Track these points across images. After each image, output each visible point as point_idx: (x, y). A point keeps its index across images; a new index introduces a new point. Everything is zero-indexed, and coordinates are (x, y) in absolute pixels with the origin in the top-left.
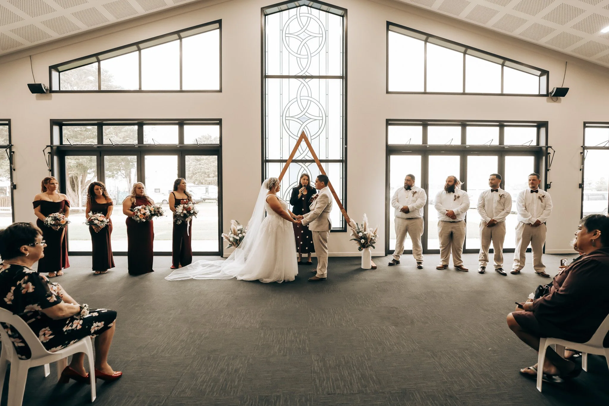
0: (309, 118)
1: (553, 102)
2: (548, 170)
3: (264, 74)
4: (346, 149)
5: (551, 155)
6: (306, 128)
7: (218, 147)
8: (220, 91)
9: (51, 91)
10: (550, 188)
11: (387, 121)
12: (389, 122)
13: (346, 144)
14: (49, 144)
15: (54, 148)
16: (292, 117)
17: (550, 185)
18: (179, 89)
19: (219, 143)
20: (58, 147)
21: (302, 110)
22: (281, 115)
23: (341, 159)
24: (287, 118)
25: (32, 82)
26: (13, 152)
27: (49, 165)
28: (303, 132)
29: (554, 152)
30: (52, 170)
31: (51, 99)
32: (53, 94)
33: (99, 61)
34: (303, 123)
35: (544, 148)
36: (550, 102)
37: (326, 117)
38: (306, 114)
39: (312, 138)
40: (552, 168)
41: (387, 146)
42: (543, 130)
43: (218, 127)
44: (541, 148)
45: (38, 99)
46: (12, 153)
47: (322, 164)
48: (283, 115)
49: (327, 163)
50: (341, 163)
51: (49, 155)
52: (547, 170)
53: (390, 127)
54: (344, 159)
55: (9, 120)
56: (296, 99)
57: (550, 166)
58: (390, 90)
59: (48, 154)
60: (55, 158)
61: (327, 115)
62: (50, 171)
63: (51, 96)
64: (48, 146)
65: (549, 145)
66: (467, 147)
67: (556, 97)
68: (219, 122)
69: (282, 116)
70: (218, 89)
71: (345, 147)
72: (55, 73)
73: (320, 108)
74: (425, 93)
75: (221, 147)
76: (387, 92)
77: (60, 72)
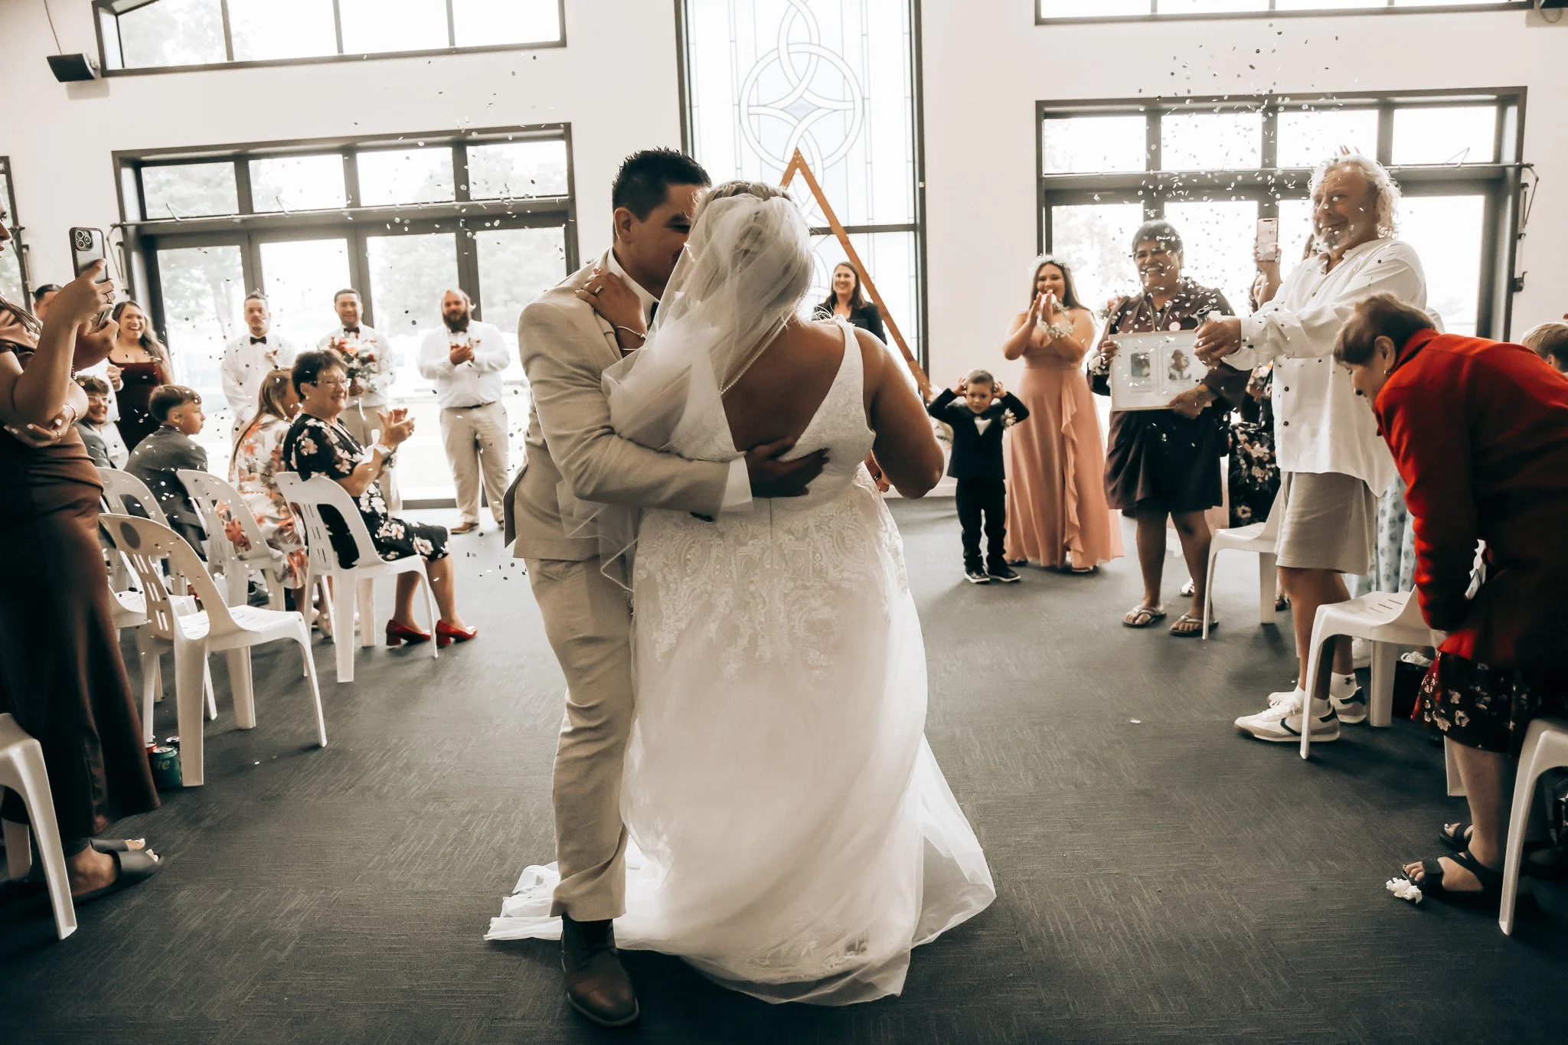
0: (813, 108)
1: (1545, 26)
2: (1520, 237)
4: (923, 191)
5: (1529, 190)
6: (806, 134)
7: (562, 203)
8: (563, 43)
9: (106, 73)
10: (1520, 289)
11: (1040, 105)
12: (1045, 111)
13: (922, 178)
14: (117, 221)
15: (131, 230)
16: (765, 106)
17: (1521, 280)
18: (446, 46)
19: (566, 192)
20: (138, 227)
21: (795, 82)
22: (737, 102)
23: (912, 221)
24: (752, 110)
25: (56, 53)
26: (27, 247)
27: (123, 276)
28: (797, 152)
29: (1537, 180)
30: (130, 291)
31: (105, 92)
32: (111, 80)
34: (800, 122)
35: (1511, 171)
36: (1539, 25)
37: (863, 99)
38: (807, 95)
39: (827, 163)
40: (1529, 229)
41: (1040, 179)
42: (1512, 112)
43: (562, 144)
44: (1504, 168)
45: (72, 95)
46: (24, 251)
47: (853, 238)
48: (739, 102)
49: (871, 234)
50: (912, 233)
51: (119, 251)
52: (1516, 236)
53: (1048, 123)
54: (918, 221)
55: (6, 160)
56: (775, 54)
57: (1525, 222)
58: (1044, 15)
59: (119, 247)
60: (135, 258)
61: (866, 96)
62: (127, 292)
63: (107, 83)
64: (115, 226)
65: (1525, 161)
66: (1278, 174)
67: (1556, 10)
68: (565, 132)
69: (739, 105)
70: (557, 38)
71: (921, 185)
72: (107, 19)
73: (845, 77)
74: (1153, 18)
75: (572, 200)
76: (1039, 21)
77: (117, 15)
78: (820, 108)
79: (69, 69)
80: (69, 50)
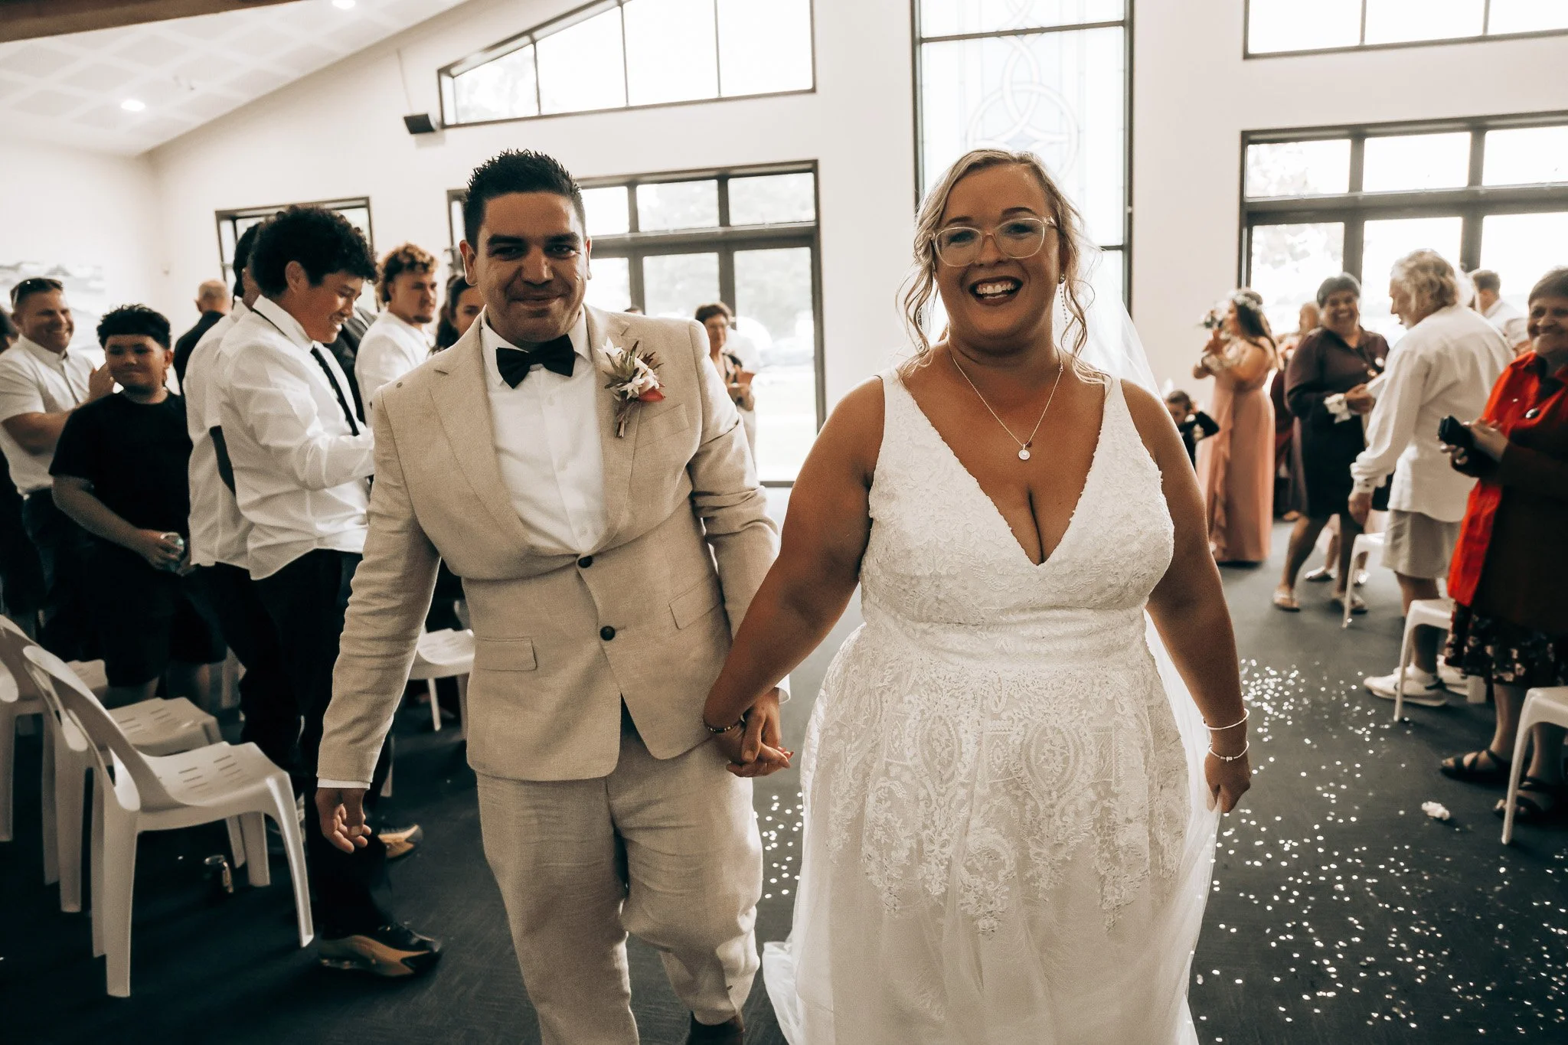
0: (1032, 140)
3: (917, 36)
4: (1130, 216)
7: (810, 227)
8: (814, 90)
9: (444, 126)
11: (1245, 133)
12: (1248, 138)
13: (1130, 203)
14: (450, 246)
18: (714, 95)
19: (813, 219)
21: (1016, 118)
23: (1120, 242)
25: (408, 113)
31: (443, 143)
32: (448, 132)
33: (534, 42)
37: (1079, 132)
38: (1026, 130)
41: (1243, 203)
43: (809, 178)
45: (419, 145)
48: (966, 134)
50: (1120, 253)
53: (1253, 150)
54: (1126, 242)
55: (367, 199)
56: (1000, 93)
58: (1252, 50)
61: (1082, 129)
63: (445, 135)
64: (448, 250)
66: (1482, 192)
68: (812, 167)
69: (966, 139)
70: (809, 86)
71: (1129, 210)
72: (446, 80)
73: (1062, 113)
74: (1361, 48)
75: (817, 227)
76: (1247, 56)
77: (453, 77)
78: (1036, 141)
79: (418, 125)
80: (418, 110)
